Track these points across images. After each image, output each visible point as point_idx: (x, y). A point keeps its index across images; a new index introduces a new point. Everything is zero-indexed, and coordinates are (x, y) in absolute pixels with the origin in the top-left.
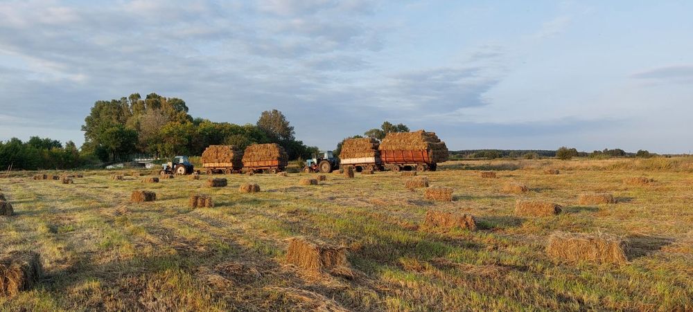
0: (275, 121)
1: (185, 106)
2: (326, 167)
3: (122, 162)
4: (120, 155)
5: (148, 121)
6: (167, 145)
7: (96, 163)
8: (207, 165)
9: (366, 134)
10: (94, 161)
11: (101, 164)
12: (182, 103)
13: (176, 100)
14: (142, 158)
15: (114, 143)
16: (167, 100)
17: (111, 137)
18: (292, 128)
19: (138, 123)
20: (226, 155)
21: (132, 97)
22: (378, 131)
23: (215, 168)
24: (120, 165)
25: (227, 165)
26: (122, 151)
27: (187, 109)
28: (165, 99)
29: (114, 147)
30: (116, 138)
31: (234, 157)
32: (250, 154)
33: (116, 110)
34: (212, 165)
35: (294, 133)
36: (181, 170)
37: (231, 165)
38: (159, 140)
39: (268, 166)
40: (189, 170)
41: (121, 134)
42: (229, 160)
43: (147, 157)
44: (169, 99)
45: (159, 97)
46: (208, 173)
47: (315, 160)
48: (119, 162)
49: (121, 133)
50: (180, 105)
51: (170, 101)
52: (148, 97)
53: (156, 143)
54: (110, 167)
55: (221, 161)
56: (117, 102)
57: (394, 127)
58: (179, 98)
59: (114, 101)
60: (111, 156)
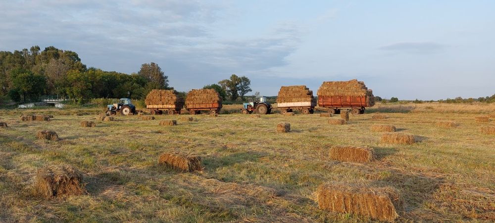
0: (153, 71)
1: (78, 58)
2: (263, 109)
3: (32, 102)
4: (31, 96)
5: (51, 69)
6: (74, 89)
7: (7, 103)
8: (151, 106)
9: (219, 83)
10: (6, 101)
11: (13, 103)
12: (76, 55)
13: (71, 52)
14: (50, 99)
15: (25, 86)
16: (64, 52)
17: (23, 81)
18: (166, 77)
19: (42, 70)
20: (170, 98)
21: (33, 49)
22: (229, 81)
23: (158, 109)
24: (31, 105)
25: (170, 106)
26: (32, 93)
27: (79, 60)
28: (62, 52)
29: (25, 90)
30: (28, 81)
31: (177, 100)
32: (193, 97)
33: (19, 59)
34: (156, 106)
35: (167, 81)
36: (126, 111)
37: (174, 106)
38: (68, 84)
39: (209, 108)
40: (133, 111)
41: (31, 79)
42: (172, 102)
43: (55, 98)
44: (65, 51)
45: (57, 49)
46: (151, 113)
47: (252, 104)
48: (29, 102)
49: (32, 77)
50: (73, 57)
51: (66, 52)
52: (47, 49)
53: (64, 87)
54: (22, 106)
55: (165, 103)
56: (19, 52)
57: (239, 78)
58: (73, 51)
59: (17, 52)
60: (22, 97)
